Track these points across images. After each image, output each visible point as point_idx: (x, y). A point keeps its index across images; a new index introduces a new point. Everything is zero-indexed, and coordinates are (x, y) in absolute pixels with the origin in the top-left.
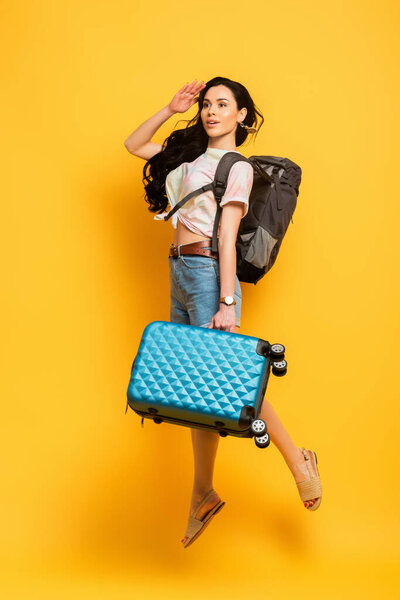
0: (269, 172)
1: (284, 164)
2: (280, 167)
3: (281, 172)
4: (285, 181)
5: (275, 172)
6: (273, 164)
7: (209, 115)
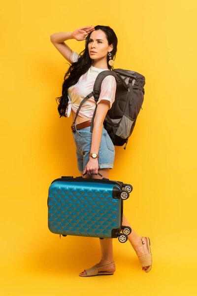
0: (127, 82)
1: (135, 77)
2: (133, 78)
3: (134, 81)
4: (136, 87)
5: (130, 82)
6: (129, 77)
7: (92, 48)
